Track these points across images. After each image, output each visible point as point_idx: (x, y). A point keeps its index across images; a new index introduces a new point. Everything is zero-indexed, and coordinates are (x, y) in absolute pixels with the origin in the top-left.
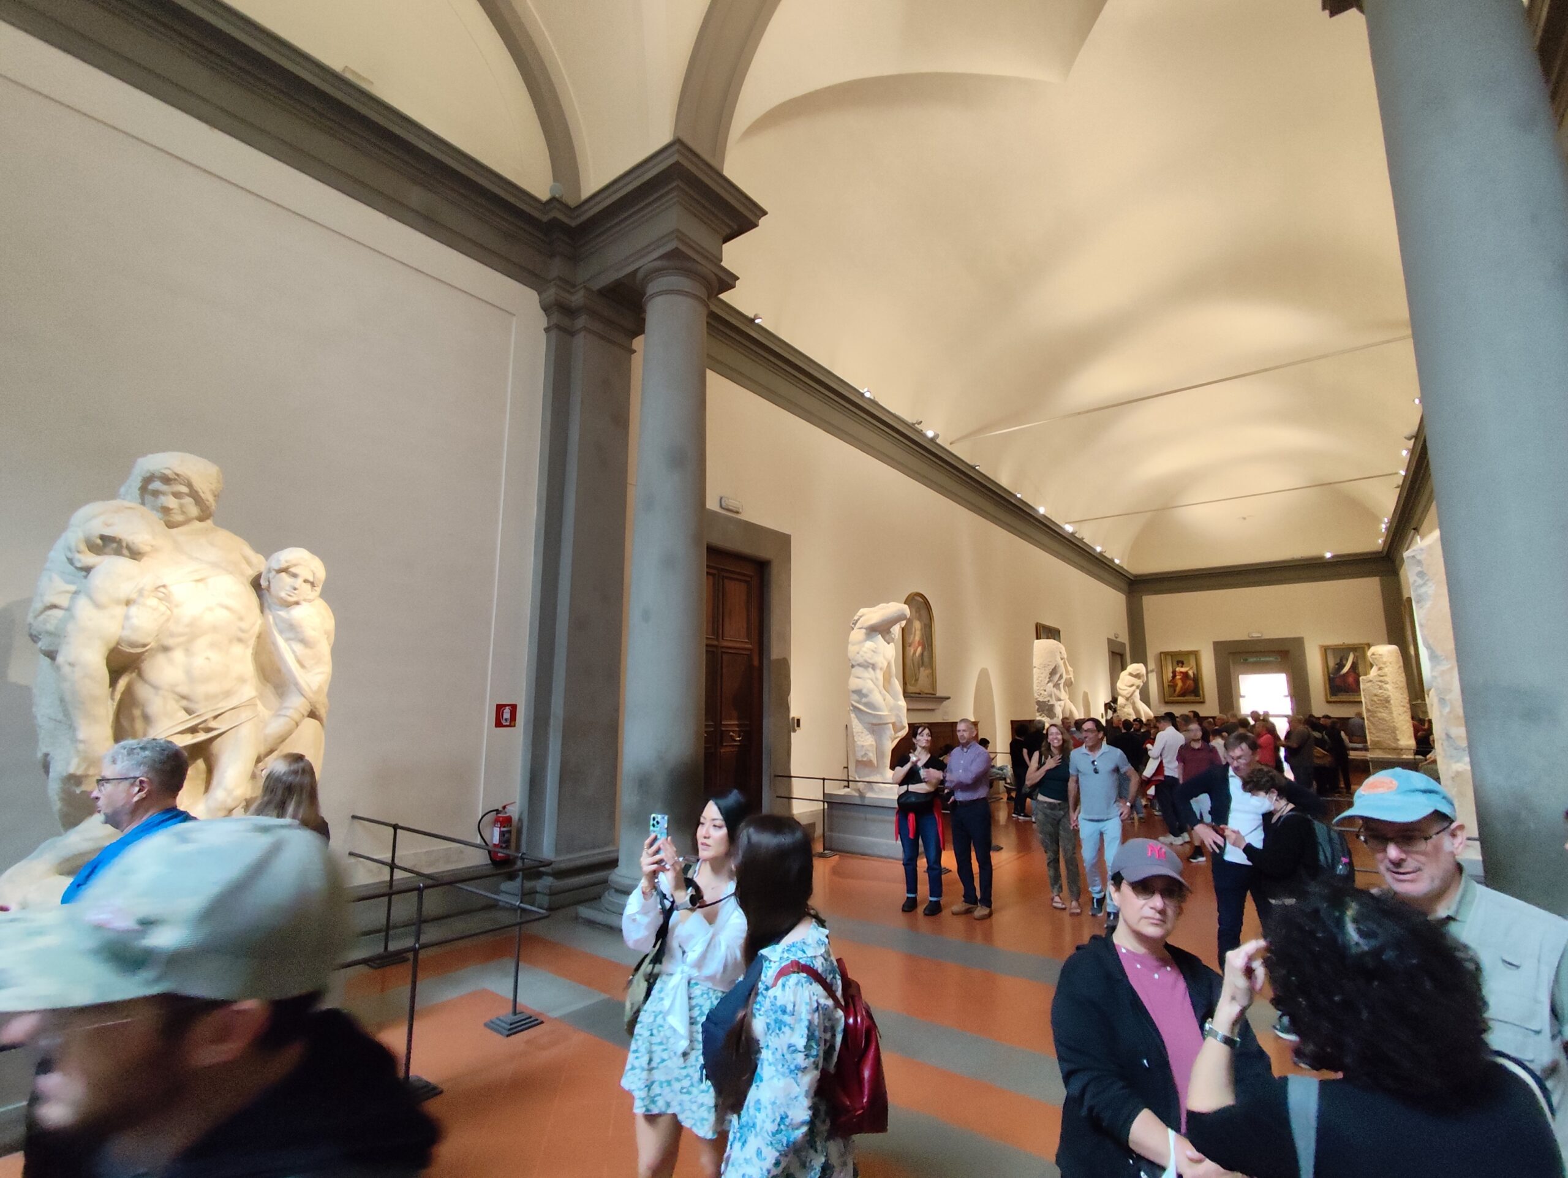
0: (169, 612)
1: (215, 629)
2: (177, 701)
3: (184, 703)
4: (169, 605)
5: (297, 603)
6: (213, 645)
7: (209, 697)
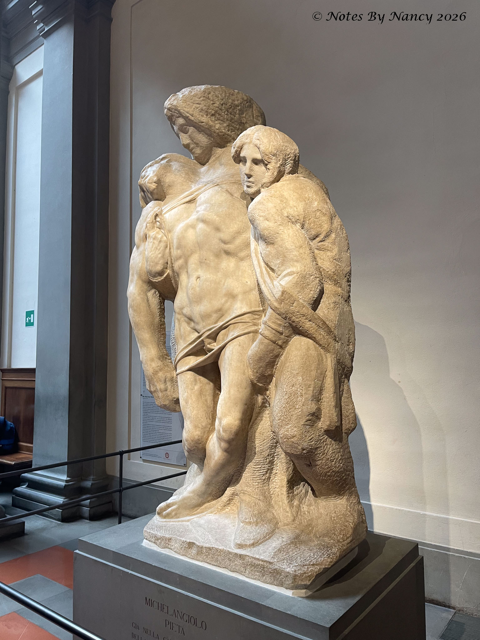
0: (165, 238)
1: (199, 245)
2: (188, 324)
3: (192, 324)
4: (163, 232)
5: (258, 192)
6: (202, 263)
7: (205, 317)
